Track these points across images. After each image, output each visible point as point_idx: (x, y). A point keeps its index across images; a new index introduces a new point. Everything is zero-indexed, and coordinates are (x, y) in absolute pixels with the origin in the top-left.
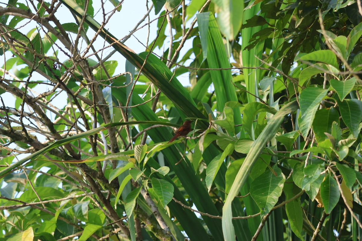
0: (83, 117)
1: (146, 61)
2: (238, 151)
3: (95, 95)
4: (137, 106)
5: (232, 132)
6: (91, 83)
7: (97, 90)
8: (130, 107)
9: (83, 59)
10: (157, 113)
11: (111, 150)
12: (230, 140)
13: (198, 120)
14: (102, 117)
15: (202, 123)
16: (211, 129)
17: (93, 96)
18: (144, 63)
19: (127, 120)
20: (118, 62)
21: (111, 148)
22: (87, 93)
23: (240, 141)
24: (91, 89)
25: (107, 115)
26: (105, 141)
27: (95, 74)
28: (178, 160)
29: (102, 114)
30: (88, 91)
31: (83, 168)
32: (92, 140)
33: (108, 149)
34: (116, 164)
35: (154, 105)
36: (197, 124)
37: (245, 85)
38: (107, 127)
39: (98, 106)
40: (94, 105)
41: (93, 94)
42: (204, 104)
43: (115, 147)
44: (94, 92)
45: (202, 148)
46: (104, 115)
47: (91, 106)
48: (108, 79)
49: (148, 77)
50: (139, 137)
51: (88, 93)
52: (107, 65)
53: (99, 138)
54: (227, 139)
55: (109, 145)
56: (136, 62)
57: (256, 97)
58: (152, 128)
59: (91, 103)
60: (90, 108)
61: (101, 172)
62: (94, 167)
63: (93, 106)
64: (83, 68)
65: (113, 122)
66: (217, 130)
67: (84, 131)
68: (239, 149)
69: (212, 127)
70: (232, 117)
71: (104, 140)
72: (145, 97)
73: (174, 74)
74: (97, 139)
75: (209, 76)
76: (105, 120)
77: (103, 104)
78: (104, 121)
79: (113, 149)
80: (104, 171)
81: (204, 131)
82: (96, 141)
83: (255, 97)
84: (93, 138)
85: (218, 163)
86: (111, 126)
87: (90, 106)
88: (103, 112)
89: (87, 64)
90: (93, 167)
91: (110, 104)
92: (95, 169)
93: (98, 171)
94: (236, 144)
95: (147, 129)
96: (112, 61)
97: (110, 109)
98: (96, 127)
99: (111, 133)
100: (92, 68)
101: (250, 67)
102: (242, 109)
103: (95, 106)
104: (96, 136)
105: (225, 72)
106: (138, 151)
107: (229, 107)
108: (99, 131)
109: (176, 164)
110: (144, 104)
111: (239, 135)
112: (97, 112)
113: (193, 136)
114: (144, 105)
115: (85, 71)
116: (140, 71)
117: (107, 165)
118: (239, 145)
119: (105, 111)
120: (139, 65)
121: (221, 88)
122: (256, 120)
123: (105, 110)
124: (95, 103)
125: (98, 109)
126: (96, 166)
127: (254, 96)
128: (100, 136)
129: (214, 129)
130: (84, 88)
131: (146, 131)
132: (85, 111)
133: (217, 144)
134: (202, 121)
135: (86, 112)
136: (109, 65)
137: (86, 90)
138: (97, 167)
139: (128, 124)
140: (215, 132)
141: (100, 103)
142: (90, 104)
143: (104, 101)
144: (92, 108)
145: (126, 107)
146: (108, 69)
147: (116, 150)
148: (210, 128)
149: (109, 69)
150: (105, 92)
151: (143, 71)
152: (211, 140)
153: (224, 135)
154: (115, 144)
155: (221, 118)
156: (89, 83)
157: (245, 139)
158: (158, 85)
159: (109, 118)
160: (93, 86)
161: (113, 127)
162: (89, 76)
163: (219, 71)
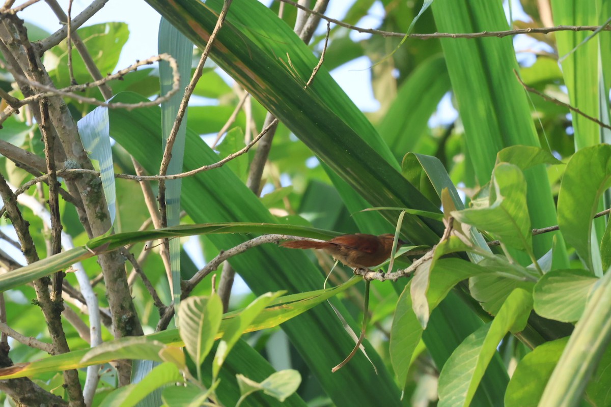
0: (12, 215)
1: (224, 19)
2: (547, 312)
3: (52, 139)
4: (194, 176)
5: (524, 250)
6: (35, 97)
7: (60, 120)
8: (172, 176)
9: (8, 15)
10: (265, 196)
11: (113, 327)
12: (518, 278)
13: (406, 215)
14: (79, 215)
15: (420, 223)
16: (451, 243)
17: (45, 141)
18: (219, 23)
19: (164, 223)
20: (130, 28)
21: (113, 319)
22: (28, 136)
23: (550, 278)
24: (38, 119)
25: (95, 207)
26: (91, 295)
27: (53, 71)
28: (342, 356)
29: (79, 204)
30: (29, 127)
31: (18, 390)
32: (45, 293)
33: (102, 324)
34: (129, 372)
35: (254, 167)
36: (402, 230)
37: (563, 95)
38: (97, 248)
39: (64, 175)
40: (50, 172)
41: (45, 136)
42: (425, 160)
43: (124, 317)
44: (48, 128)
45: (422, 306)
46: (86, 207)
47: (38, 175)
48: (93, 81)
49: (233, 72)
50: (207, 276)
51: (32, 135)
52: (92, 36)
53: (71, 288)
54: (504, 274)
55: (105, 310)
56: (191, 22)
57: (603, 125)
58: (249, 248)
59: (39, 168)
60: (38, 184)
61: (78, 402)
62: (56, 388)
63: (45, 176)
64: (8, 46)
65: (118, 231)
66: (469, 244)
67: (20, 266)
68: (547, 307)
69: (455, 234)
70: (523, 200)
71: (86, 293)
72: (225, 142)
73: (321, 61)
74: (65, 291)
75: (441, 68)
76: (91, 222)
77: (80, 170)
78: (84, 227)
79: (119, 320)
80: (91, 401)
81: (426, 250)
82: (58, 294)
83: (599, 126)
84: (51, 287)
85: (478, 356)
86: (112, 244)
87: (35, 178)
88: (83, 196)
89: (21, 32)
90: (52, 385)
91: (105, 168)
92: (57, 394)
93: (68, 399)
94: (536, 291)
95: (233, 250)
96: (109, 23)
97: (104, 185)
98: (58, 249)
99: (110, 268)
100: (40, 46)
101: (579, 24)
102: (554, 172)
103: (54, 176)
104: (60, 280)
105: (493, 46)
106: (191, 323)
107: (511, 163)
108: (69, 263)
109: (335, 369)
110: (221, 165)
111: (546, 260)
112: (60, 196)
113: (390, 269)
114: (219, 169)
115: (16, 58)
116: (205, 52)
117: (99, 377)
118: (549, 291)
119: (90, 194)
120: (200, 31)
121: (482, 107)
122: (605, 211)
123: (89, 189)
124: (53, 167)
125: (65, 186)
126: (63, 382)
127: (597, 121)
128: (76, 281)
129: (461, 241)
130: (14, 114)
131: (230, 258)
132: (18, 193)
133: (473, 294)
134: (420, 217)
135: (22, 199)
136: (98, 38)
137: (23, 126)
138: (65, 386)
139: (166, 235)
140: (464, 250)
141: (70, 164)
142: (36, 169)
143: (85, 160)
144: (45, 185)
145: (160, 176)
146: (97, 53)
147: (130, 327)
148: (448, 238)
149: (101, 53)
150: (87, 126)
151: (214, 51)
152: (451, 279)
153: (494, 260)
154: (126, 305)
155: (484, 203)
156: (30, 98)
157: (569, 271)
158: (267, 98)
159: (103, 216)
160: (42, 109)
161: (116, 249)
162: (30, 75)
163: (473, 40)
